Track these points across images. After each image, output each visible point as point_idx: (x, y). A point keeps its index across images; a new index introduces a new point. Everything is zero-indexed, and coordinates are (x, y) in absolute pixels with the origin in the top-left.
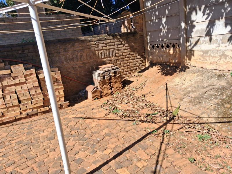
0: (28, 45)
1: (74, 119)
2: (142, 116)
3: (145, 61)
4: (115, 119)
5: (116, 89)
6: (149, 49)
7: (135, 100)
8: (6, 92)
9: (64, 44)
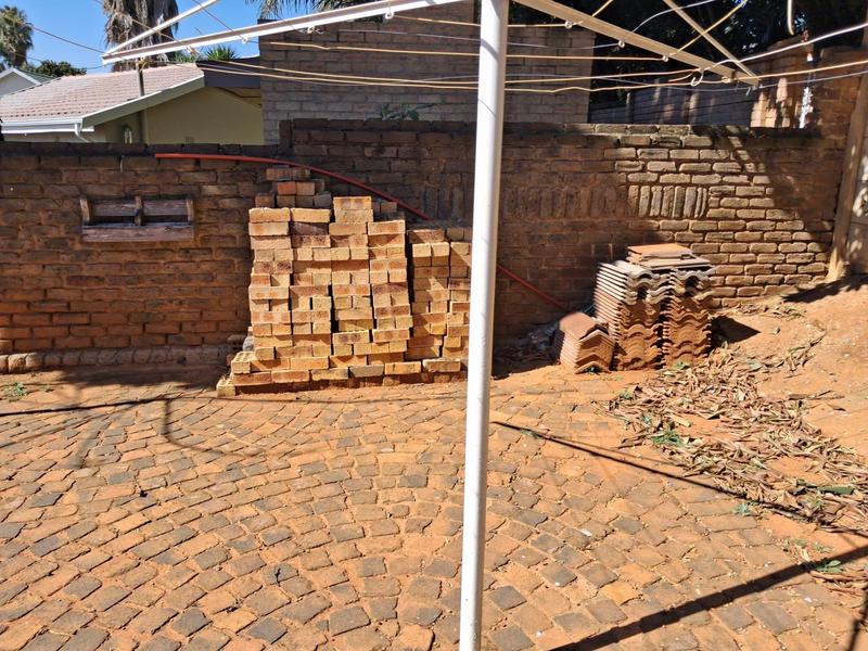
0: (400, 130)
1: (501, 428)
2: (776, 485)
3: (829, 255)
4: (661, 468)
5: (679, 347)
6: (857, 208)
7: (755, 413)
8: (302, 284)
9: (522, 143)
